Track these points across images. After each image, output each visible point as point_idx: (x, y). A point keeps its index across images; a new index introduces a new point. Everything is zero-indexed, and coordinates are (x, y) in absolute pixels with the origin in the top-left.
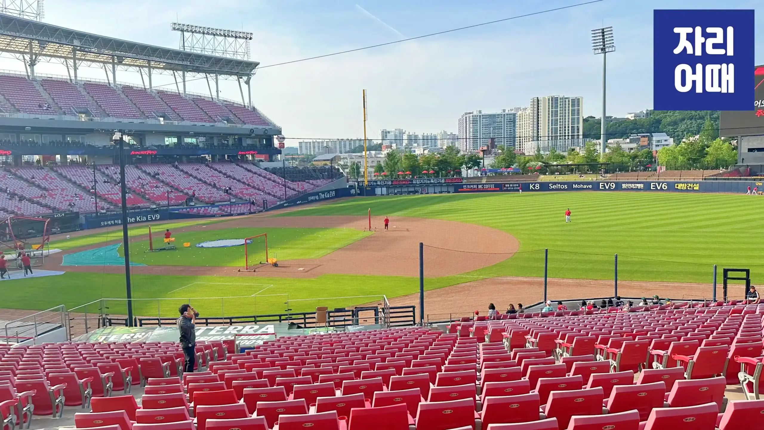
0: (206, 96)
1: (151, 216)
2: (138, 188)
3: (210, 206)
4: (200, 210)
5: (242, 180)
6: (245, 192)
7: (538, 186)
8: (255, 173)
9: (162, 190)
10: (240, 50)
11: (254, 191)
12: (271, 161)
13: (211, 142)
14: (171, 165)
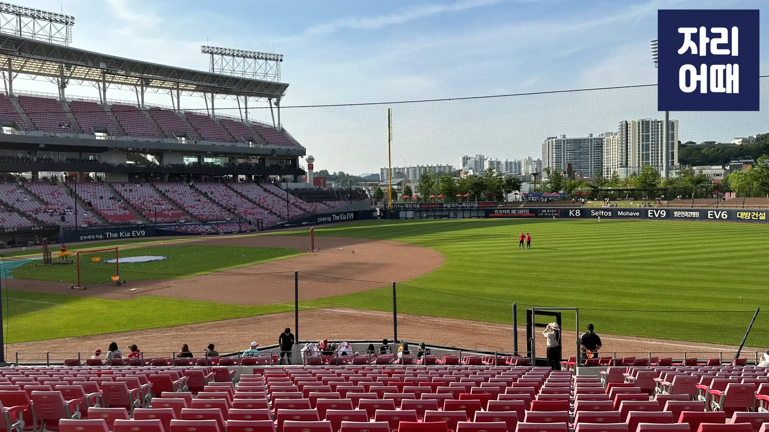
0: (235, 117)
1: (136, 232)
2: (140, 205)
3: (201, 224)
4: (189, 228)
5: (254, 200)
6: (250, 211)
7: (578, 213)
8: (273, 193)
9: (163, 206)
10: (270, 72)
11: (260, 210)
12: (294, 182)
13: (233, 162)
14: (187, 184)
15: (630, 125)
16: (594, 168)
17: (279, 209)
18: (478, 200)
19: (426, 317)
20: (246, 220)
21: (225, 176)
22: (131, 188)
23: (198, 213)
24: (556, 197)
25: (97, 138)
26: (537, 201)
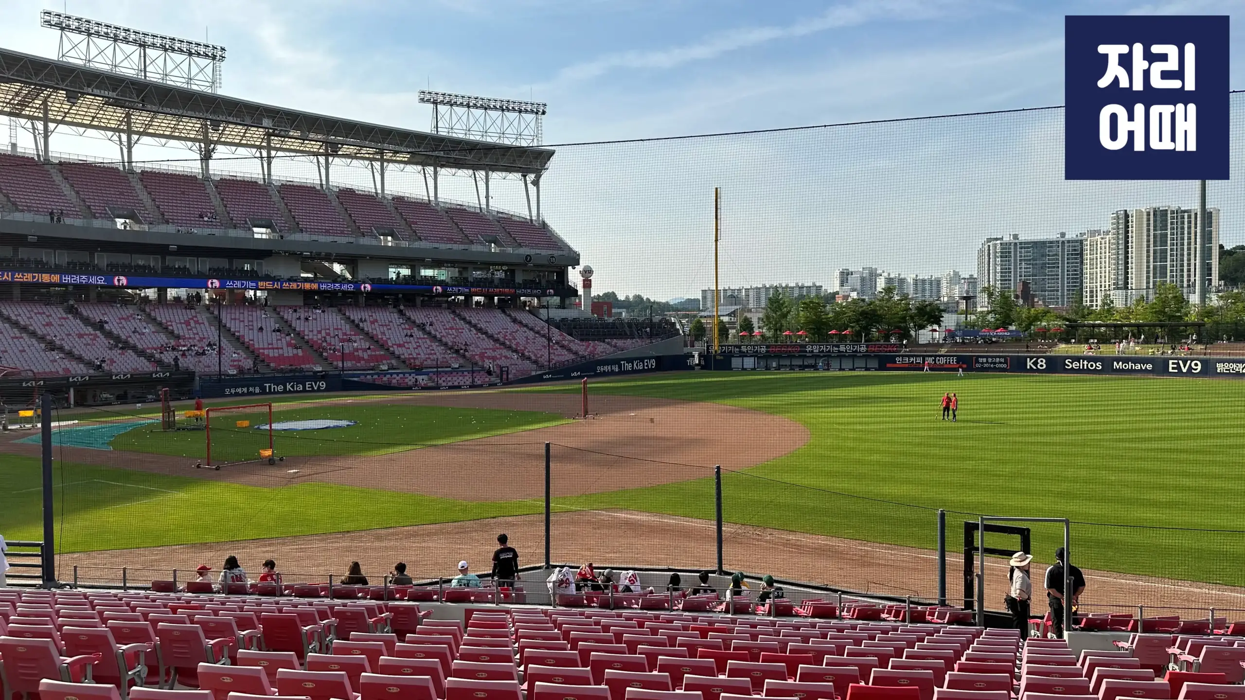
0: (470, 205)
1: (312, 384)
2: (320, 342)
3: (413, 373)
4: (395, 378)
5: (496, 336)
6: (490, 353)
7: (1042, 364)
8: (526, 326)
9: (356, 344)
10: (526, 132)
11: (505, 352)
12: (560, 308)
13: (465, 275)
14: (395, 310)
15: (1132, 217)
16: (1068, 290)
17: (536, 351)
18: (866, 341)
19: (775, 533)
20: (483, 367)
21: (453, 297)
22: (306, 314)
23: (409, 355)
24: (1003, 337)
25: (256, 236)
26: (971, 343)
